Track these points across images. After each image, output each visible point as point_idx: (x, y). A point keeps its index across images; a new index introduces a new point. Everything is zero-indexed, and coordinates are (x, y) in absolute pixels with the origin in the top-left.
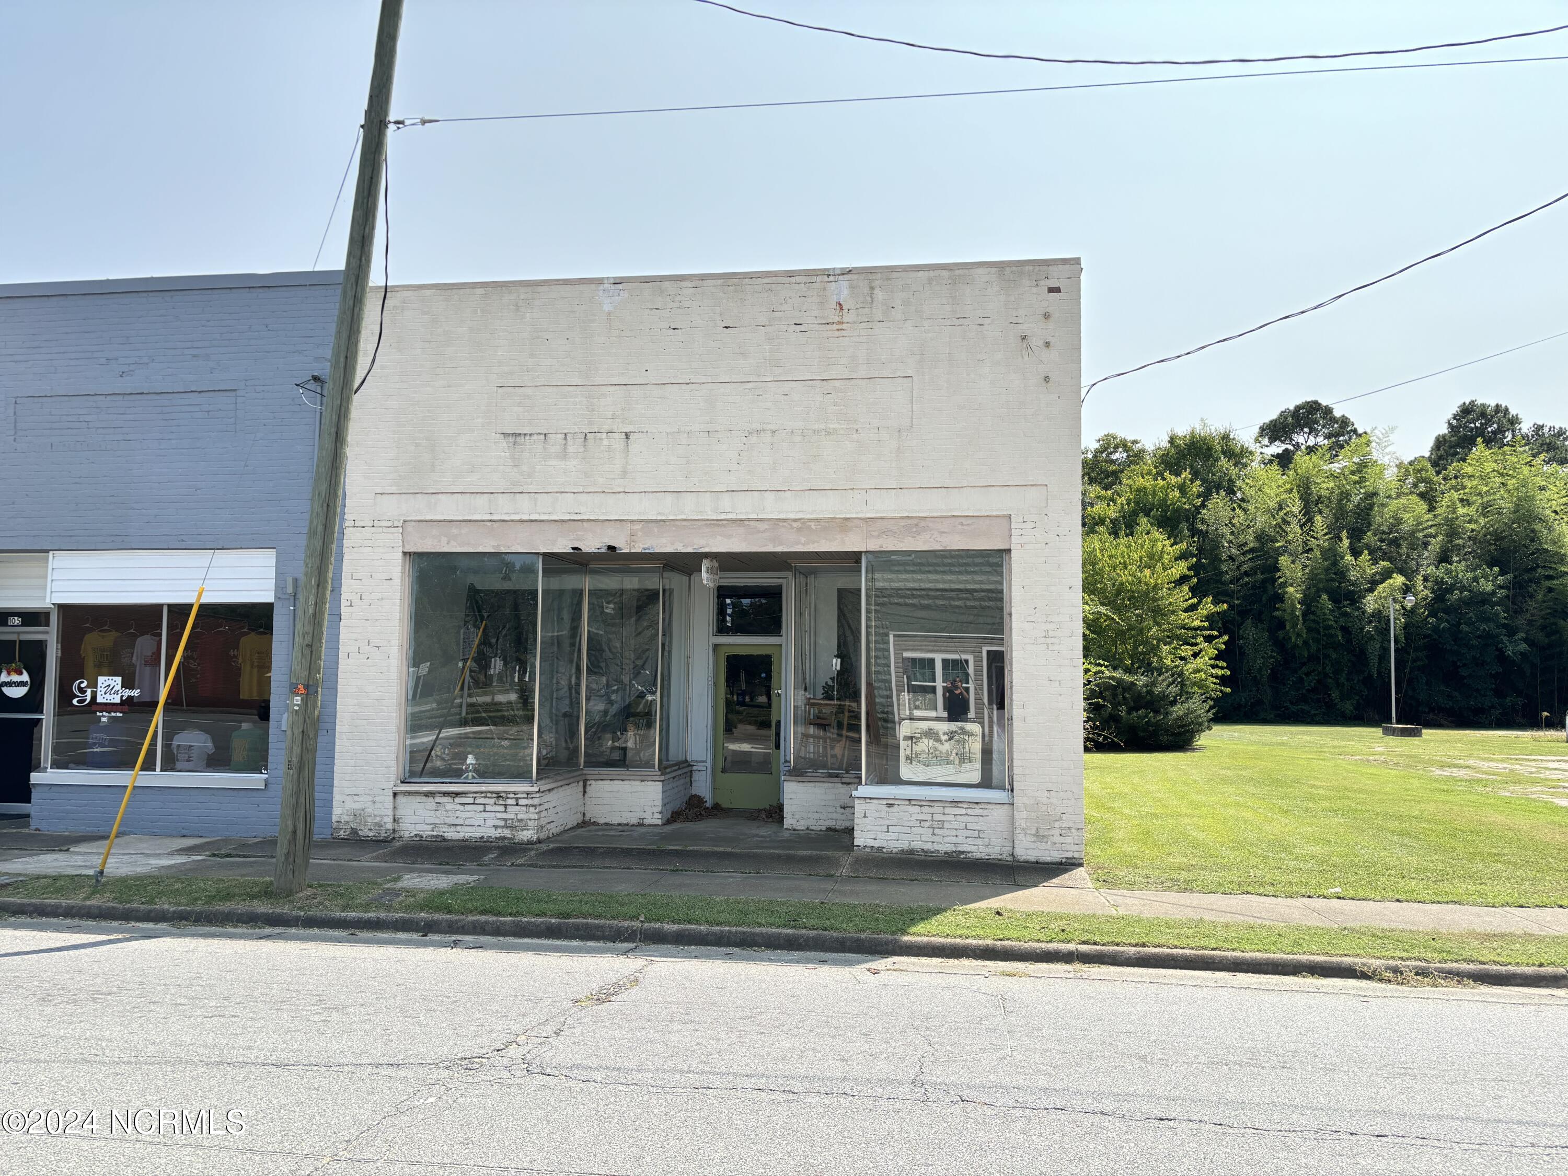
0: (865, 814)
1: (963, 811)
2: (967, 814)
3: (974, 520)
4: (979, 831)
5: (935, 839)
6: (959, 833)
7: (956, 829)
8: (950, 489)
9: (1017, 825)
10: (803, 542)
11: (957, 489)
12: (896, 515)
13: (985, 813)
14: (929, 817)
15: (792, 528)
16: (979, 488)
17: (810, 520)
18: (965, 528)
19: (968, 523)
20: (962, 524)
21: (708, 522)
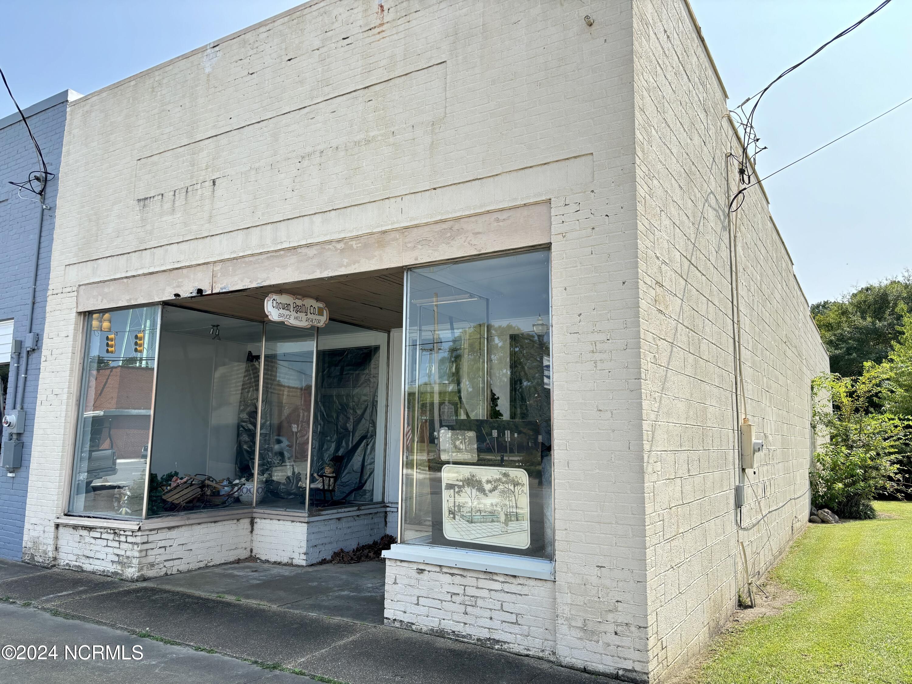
0: (395, 579)
1: (497, 586)
2: (502, 591)
3: (511, 213)
4: (517, 615)
5: (467, 619)
6: (495, 614)
7: (491, 609)
8: (484, 180)
9: (559, 612)
10: (345, 264)
11: (492, 179)
12: (429, 220)
13: (524, 590)
14: (460, 590)
15: (336, 249)
16: (515, 173)
17: (352, 238)
18: (501, 224)
19: (504, 217)
20: (497, 220)
21: (269, 255)
